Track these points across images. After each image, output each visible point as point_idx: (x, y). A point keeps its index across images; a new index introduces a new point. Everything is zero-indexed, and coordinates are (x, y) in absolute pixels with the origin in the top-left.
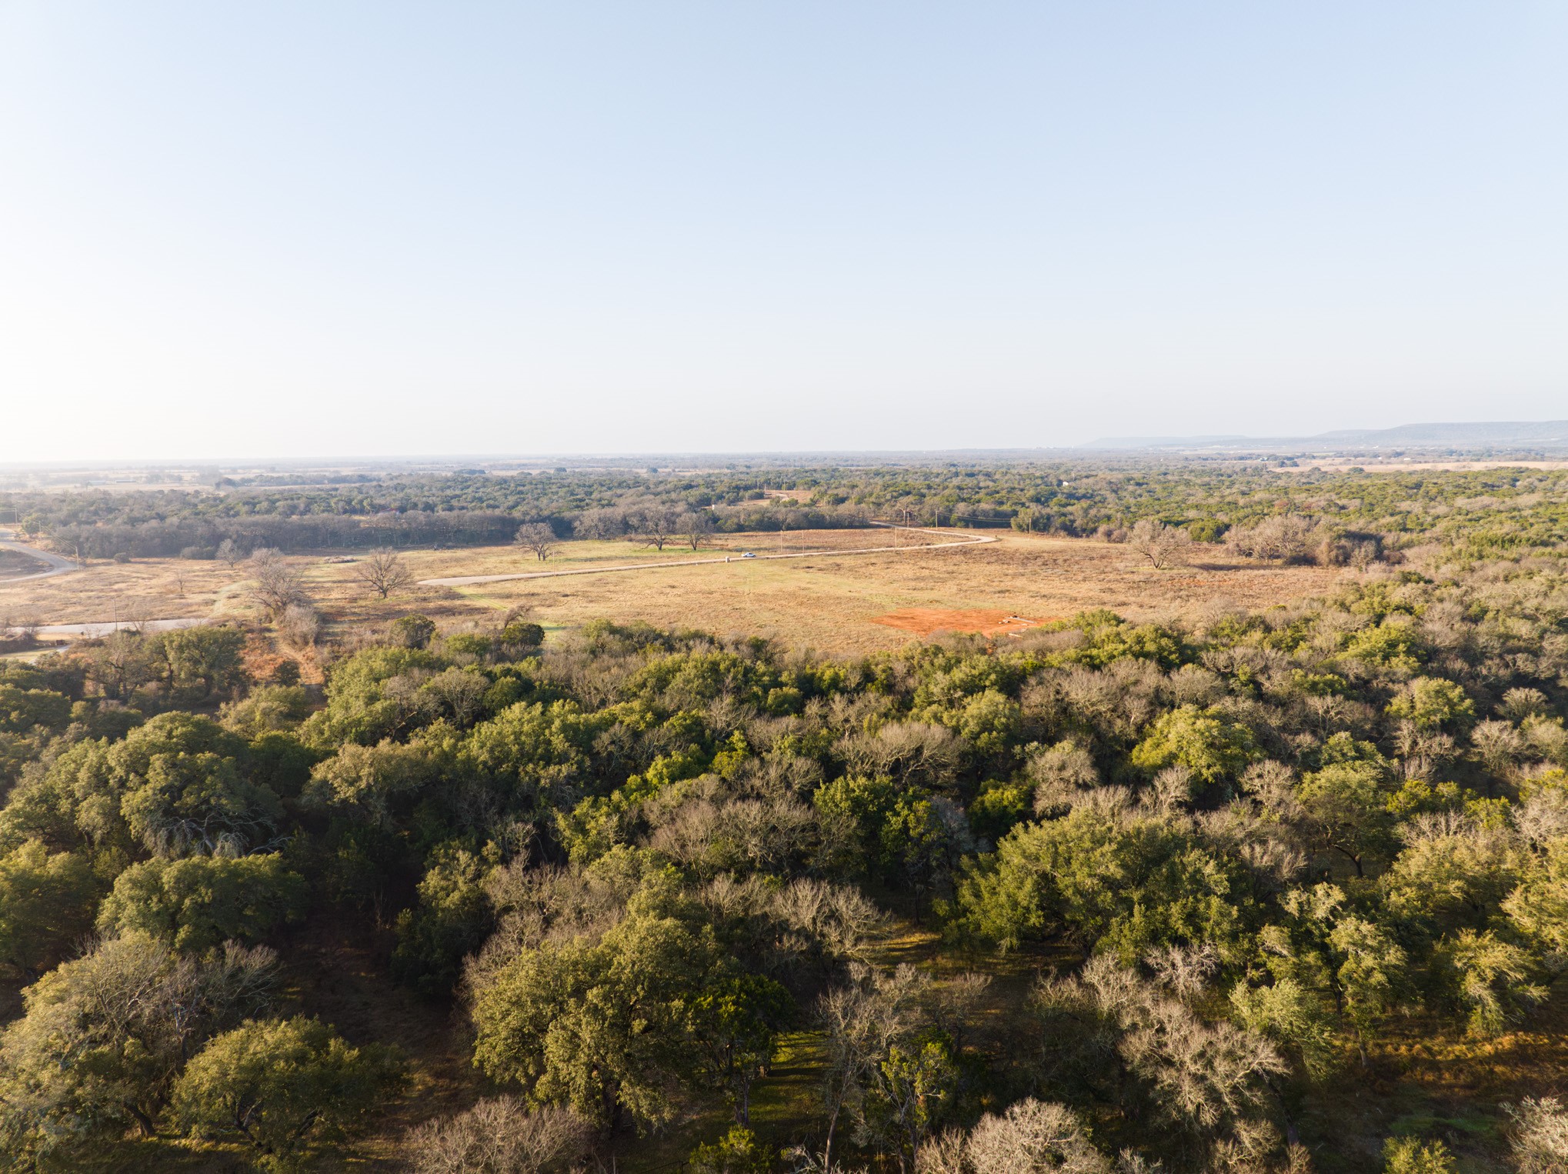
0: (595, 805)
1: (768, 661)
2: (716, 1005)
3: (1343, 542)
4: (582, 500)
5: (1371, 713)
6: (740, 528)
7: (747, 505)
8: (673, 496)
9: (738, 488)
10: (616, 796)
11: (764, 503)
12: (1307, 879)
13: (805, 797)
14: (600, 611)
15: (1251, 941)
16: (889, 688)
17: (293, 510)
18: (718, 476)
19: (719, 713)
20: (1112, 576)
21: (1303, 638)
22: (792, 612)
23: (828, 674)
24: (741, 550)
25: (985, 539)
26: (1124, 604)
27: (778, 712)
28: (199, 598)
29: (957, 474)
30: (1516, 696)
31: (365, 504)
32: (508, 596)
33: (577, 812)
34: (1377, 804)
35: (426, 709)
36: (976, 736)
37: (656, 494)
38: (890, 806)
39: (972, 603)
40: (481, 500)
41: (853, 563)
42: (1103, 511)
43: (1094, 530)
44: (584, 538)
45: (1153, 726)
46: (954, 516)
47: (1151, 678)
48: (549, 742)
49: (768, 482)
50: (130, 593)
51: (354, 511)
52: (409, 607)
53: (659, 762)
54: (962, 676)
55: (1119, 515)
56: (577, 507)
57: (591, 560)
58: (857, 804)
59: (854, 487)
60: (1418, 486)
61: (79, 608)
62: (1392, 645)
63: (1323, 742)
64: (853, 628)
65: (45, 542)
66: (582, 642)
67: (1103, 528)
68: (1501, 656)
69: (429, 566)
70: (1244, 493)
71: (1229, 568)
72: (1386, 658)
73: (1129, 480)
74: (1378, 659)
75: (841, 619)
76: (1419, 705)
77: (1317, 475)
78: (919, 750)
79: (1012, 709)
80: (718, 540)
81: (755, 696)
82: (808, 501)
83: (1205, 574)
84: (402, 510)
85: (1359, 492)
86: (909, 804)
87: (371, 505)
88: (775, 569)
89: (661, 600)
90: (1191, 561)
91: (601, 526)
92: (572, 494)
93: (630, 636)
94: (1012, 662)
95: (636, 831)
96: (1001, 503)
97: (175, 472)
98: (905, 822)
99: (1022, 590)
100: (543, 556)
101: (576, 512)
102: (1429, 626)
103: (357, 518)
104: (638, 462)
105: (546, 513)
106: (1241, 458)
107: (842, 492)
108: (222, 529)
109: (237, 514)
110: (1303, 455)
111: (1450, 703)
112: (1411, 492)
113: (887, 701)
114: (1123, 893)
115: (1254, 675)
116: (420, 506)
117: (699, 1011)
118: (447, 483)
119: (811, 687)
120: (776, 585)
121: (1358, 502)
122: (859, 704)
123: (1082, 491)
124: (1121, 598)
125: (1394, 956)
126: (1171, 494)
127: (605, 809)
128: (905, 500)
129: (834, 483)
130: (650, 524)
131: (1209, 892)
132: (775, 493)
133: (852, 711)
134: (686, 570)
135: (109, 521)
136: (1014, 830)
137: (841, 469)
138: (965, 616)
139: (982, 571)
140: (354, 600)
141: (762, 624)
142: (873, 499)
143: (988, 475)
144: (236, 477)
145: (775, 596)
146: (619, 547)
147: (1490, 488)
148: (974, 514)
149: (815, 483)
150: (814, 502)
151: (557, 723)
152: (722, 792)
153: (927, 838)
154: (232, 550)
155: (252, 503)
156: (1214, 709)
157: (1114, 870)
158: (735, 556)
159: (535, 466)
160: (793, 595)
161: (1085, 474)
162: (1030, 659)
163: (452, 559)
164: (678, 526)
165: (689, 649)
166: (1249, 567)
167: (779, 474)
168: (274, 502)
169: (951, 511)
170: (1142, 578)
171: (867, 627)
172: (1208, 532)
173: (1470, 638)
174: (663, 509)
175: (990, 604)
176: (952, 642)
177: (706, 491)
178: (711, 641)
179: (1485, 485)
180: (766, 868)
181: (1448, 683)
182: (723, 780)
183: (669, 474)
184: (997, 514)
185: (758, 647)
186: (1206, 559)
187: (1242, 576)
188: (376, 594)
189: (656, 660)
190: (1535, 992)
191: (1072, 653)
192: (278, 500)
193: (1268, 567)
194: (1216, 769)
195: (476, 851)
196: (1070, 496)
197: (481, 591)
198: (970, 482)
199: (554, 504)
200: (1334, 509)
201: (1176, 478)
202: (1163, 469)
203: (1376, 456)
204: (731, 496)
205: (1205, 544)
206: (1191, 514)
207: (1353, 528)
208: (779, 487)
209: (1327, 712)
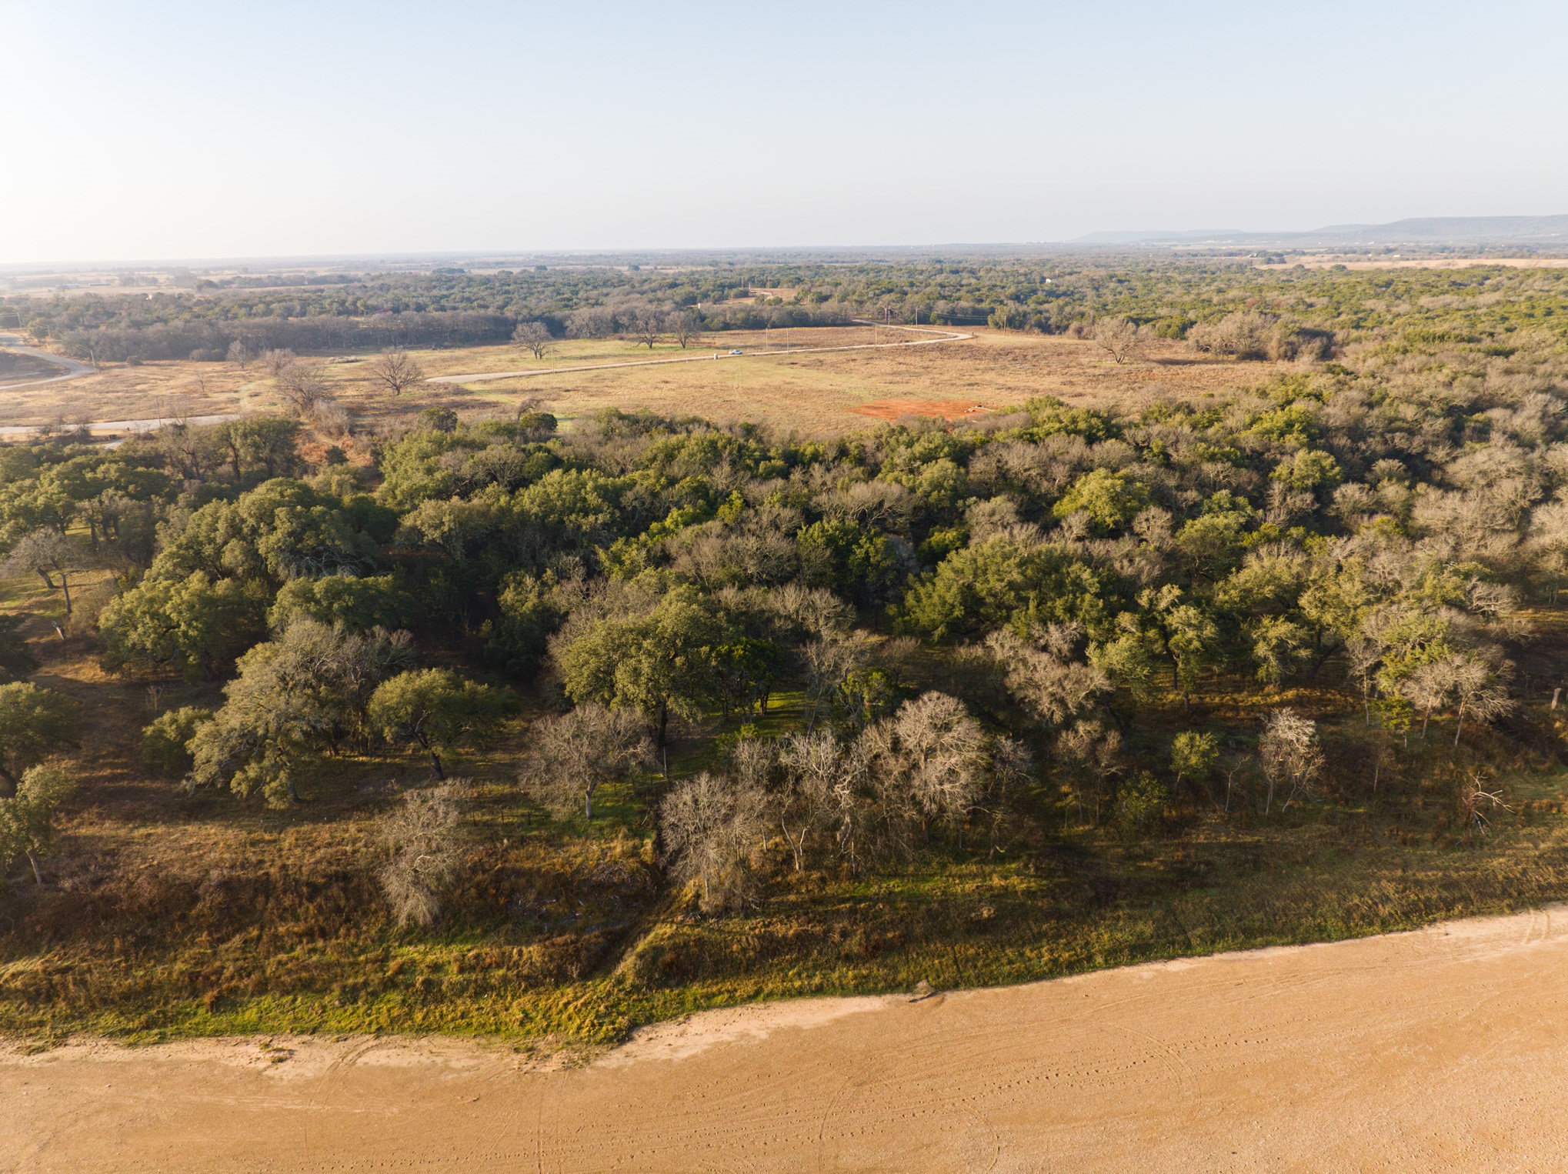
0: (627, 543)
1: (760, 440)
2: (731, 651)
3: (1293, 338)
4: (569, 300)
5: (1255, 477)
6: (726, 327)
7: (732, 303)
8: (659, 294)
9: (722, 286)
10: (643, 537)
11: (749, 302)
12: (1157, 584)
13: (791, 535)
14: (601, 403)
15: (1111, 623)
16: (860, 461)
17: (289, 312)
18: (701, 273)
19: (721, 476)
20: (1075, 370)
21: (1219, 420)
22: (777, 403)
23: (810, 450)
24: (728, 348)
25: (962, 336)
26: (1080, 395)
27: (768, 476)
28: (223, 397)
29: (941, 271)
30: (1382, 465)
31: (359, 304)
32: (514, 392)
33: (613, 548)
34: (1236, 541)
35: (477, 477)
36: (928, 495)
37: (642, 293)
38: (856, 541)
39: (943, 394)
40: (469, 300)
41: (834, 359)
42: (1078, 309)
43: (1066, 328)
44: (576, 337)
45: (1073, 486)
46: (933, 314)
47: (1077, 448)
48: (585, 500)
49: (752, 280)
50: (155, 393)
51: (349, 313)
52: (424, 402)
53: (675, 513)
54: (921, 449)
55: (1092, 313)
56: (566, 306)
57: (586, 358)
58: (830, 541)
59: (837, 284)
60: (1388, 284)
61: (113, 408)
62: (1290, 425)
63: (1209, 497)
64: (834, 417)
65: (56, 346)
66: (593, 426)
67: (1074, 325)
68: (1382, 435)
69: (432, 364)
70: (1220, 291)
71: (1185, 363)
72: (1282, 434)
73: (1111, 277)
74: (1275, 436)
75: (822, 409)
76: (1296, 472)
77: (1300, 272)
78: (881, 504)
79: (958, 474)
80: (706, 338)
81: (749, 467)
82: (792, 299)
83: (1162, 368)
84: (396, 310)
85: (1330, 291)
86: (871, 540)
87: (366, 307)
88: (761, 365)
89: (657, 394)
90: (1152, 357)
91: (591, 324)
92: (559, 294)
93: (637, 421)
94: (965, 439)
95: (663, 559)
96: (981, 301)
97: (150, 275)
98: (867, 552)
99: (990, 383)
100: (539, 353)
101: (567, 312)
102: (1329, 410)
103: (353, 318)
104: (617, 258)
105: (537, 313)
106: (1231, 254)
107: (825, 290)
108: (227, 331)
109: (235, 317)
110: (1294, 252)
111: (1322, 470)
112: (1379, 290)
113: (858, 471)
114: (1024, 594)
115: (1165, 447)
116: (412, 307)
117: (719, 654)
118: (433, 282)
119: (793, 459)
120: (763, 380)
121: (1325, 300)
122: (834, 472)
123: (1062, 289)
124: (1079, 390)
125: (1209, 631)
126: (1150, 291)
127: (635, 546)
128: (886, 297)
129: (818, 280)
130: (641, 323)
131: (1084, 591)
132: (759, 291)
133: (828, 478)
134: (677, 367)
135: (111, 325)
136: (949, 556)
137: (826, 265)
138: (934, 406)
139: (953, 367)
140: (370, 397)
141: (752, 412)
142: (855, 297)
143: (972, 272)
144: (215, 279)
145: (762, 390)
146: (611, 345)
147: (1456, 286)
148: (953, 312)
149: (799, 281)
150: (798, 301)
151: (590, 484)
152: (726, 533)
153: (884, 564)
154: (241, 352)
155: (247, 305)
156: (1123, 472)
157: (1016, 576)
158: (723, 353)
159: (514, 264)
160: (778, 389)
161: (1068, 270)
162: (981, 435)
163: (452, 359)
164: (667, 324)
165: (689, 432)
166: (1205, 362)
167: (763, 271)
168: (268, 304)
169: (931, 309)
170: (1102, 372)
171: (845, 416)
172: (1174, 328)
173: (1359, 420)
174: (652, 307)
175: (957, 395)
176: (917, 424)
177: (691, 289)
178: (708, 425)
179: (1454, 283)
180: (761, 582)
181: (1325, 454)
182: (726, 525)
183: (652, 272)
184: (975, 311)
185: (749, 430)
186: (1167, 355)
187: (1194, 370)
188: (389, 390)
189: (661, 440)
190: (1303, 653)
191: (1016, 430)
192: (272, 302)
193: (1223, 362)
194: (1117, 517)
195: (538, 576)
196: (1052, 294)
197: (486, 387)
198: (954, 279)
199: (543, 304)
200: (1302, 307)
201: (1159, 275)
202: (1149, 266)
203: (1366, 253)
204: (717, 294)
205: (1169, 341)
206: (1163, 311)
207: (1308, 325)
208: (763, 285)
209: (1217, 475)
